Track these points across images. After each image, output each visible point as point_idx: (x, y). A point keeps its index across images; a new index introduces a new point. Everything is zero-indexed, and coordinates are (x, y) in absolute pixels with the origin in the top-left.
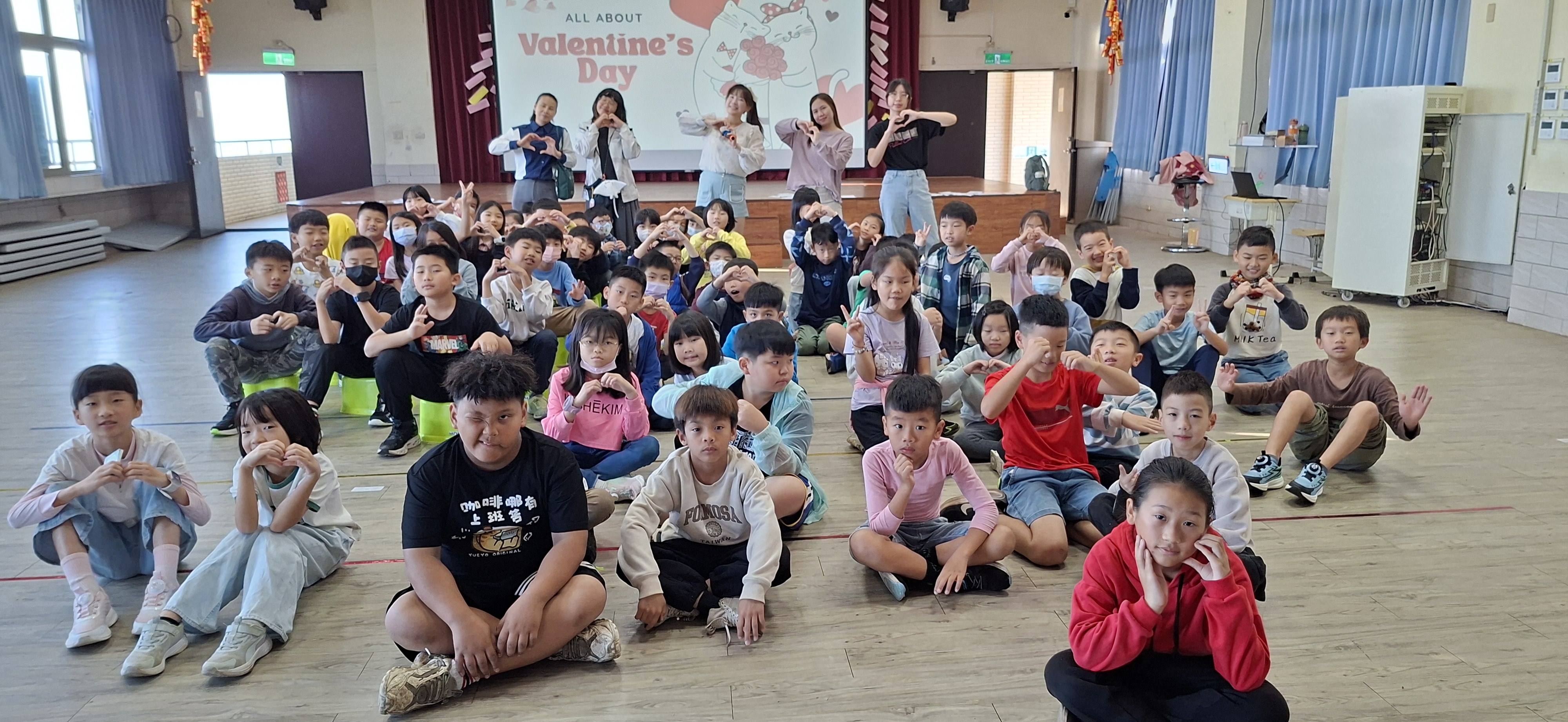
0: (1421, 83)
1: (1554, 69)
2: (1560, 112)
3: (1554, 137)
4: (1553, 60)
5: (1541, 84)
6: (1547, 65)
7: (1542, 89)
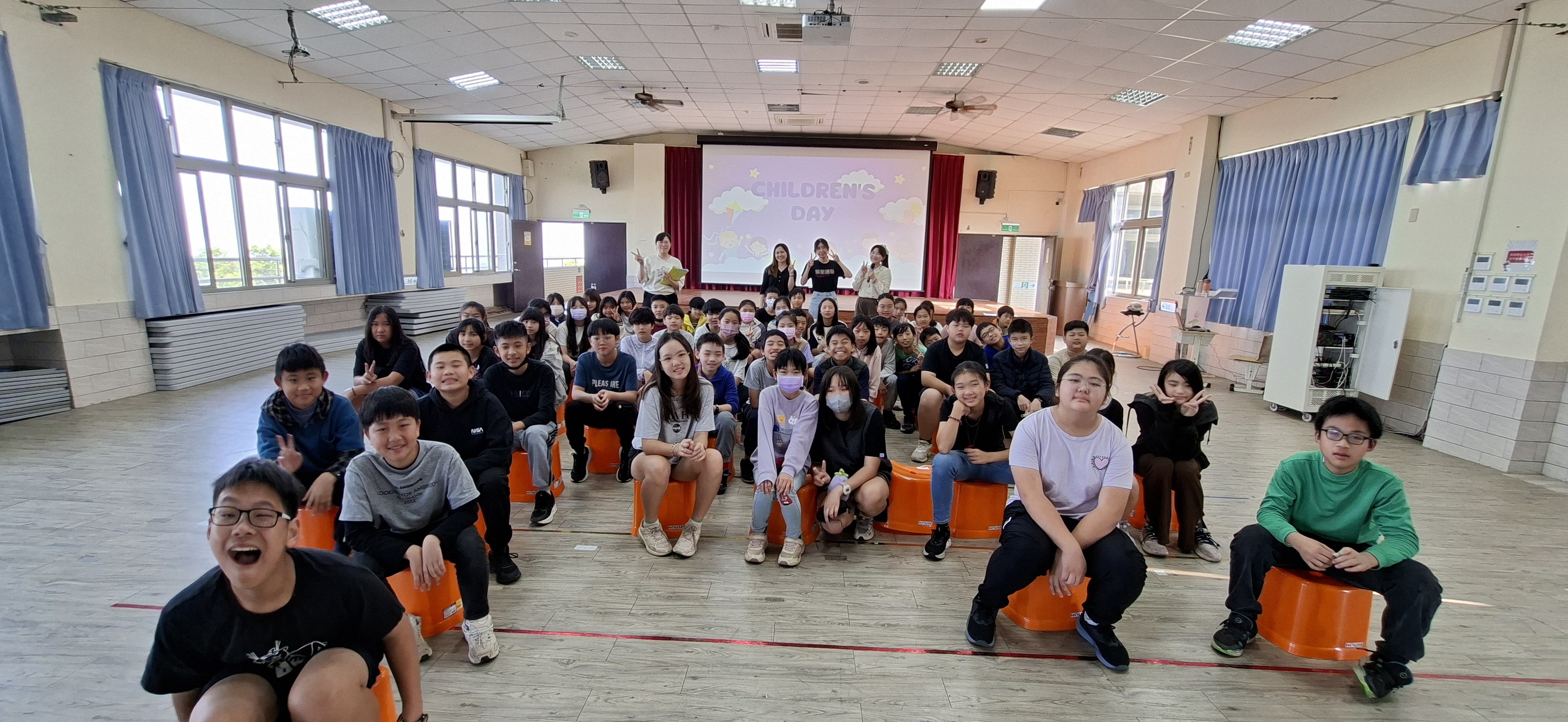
0: (1323, 262)
1: (1481, 260)
2: (1487, 293)
3: (1481, 311)
4: (1483, 252)
5: (1470, 271)
6: (1477, 257)
7: (1470, 274)
